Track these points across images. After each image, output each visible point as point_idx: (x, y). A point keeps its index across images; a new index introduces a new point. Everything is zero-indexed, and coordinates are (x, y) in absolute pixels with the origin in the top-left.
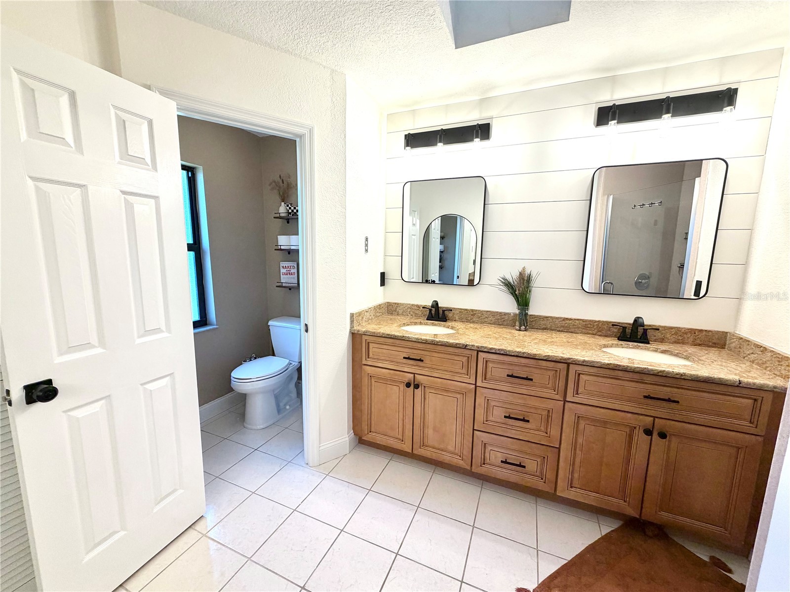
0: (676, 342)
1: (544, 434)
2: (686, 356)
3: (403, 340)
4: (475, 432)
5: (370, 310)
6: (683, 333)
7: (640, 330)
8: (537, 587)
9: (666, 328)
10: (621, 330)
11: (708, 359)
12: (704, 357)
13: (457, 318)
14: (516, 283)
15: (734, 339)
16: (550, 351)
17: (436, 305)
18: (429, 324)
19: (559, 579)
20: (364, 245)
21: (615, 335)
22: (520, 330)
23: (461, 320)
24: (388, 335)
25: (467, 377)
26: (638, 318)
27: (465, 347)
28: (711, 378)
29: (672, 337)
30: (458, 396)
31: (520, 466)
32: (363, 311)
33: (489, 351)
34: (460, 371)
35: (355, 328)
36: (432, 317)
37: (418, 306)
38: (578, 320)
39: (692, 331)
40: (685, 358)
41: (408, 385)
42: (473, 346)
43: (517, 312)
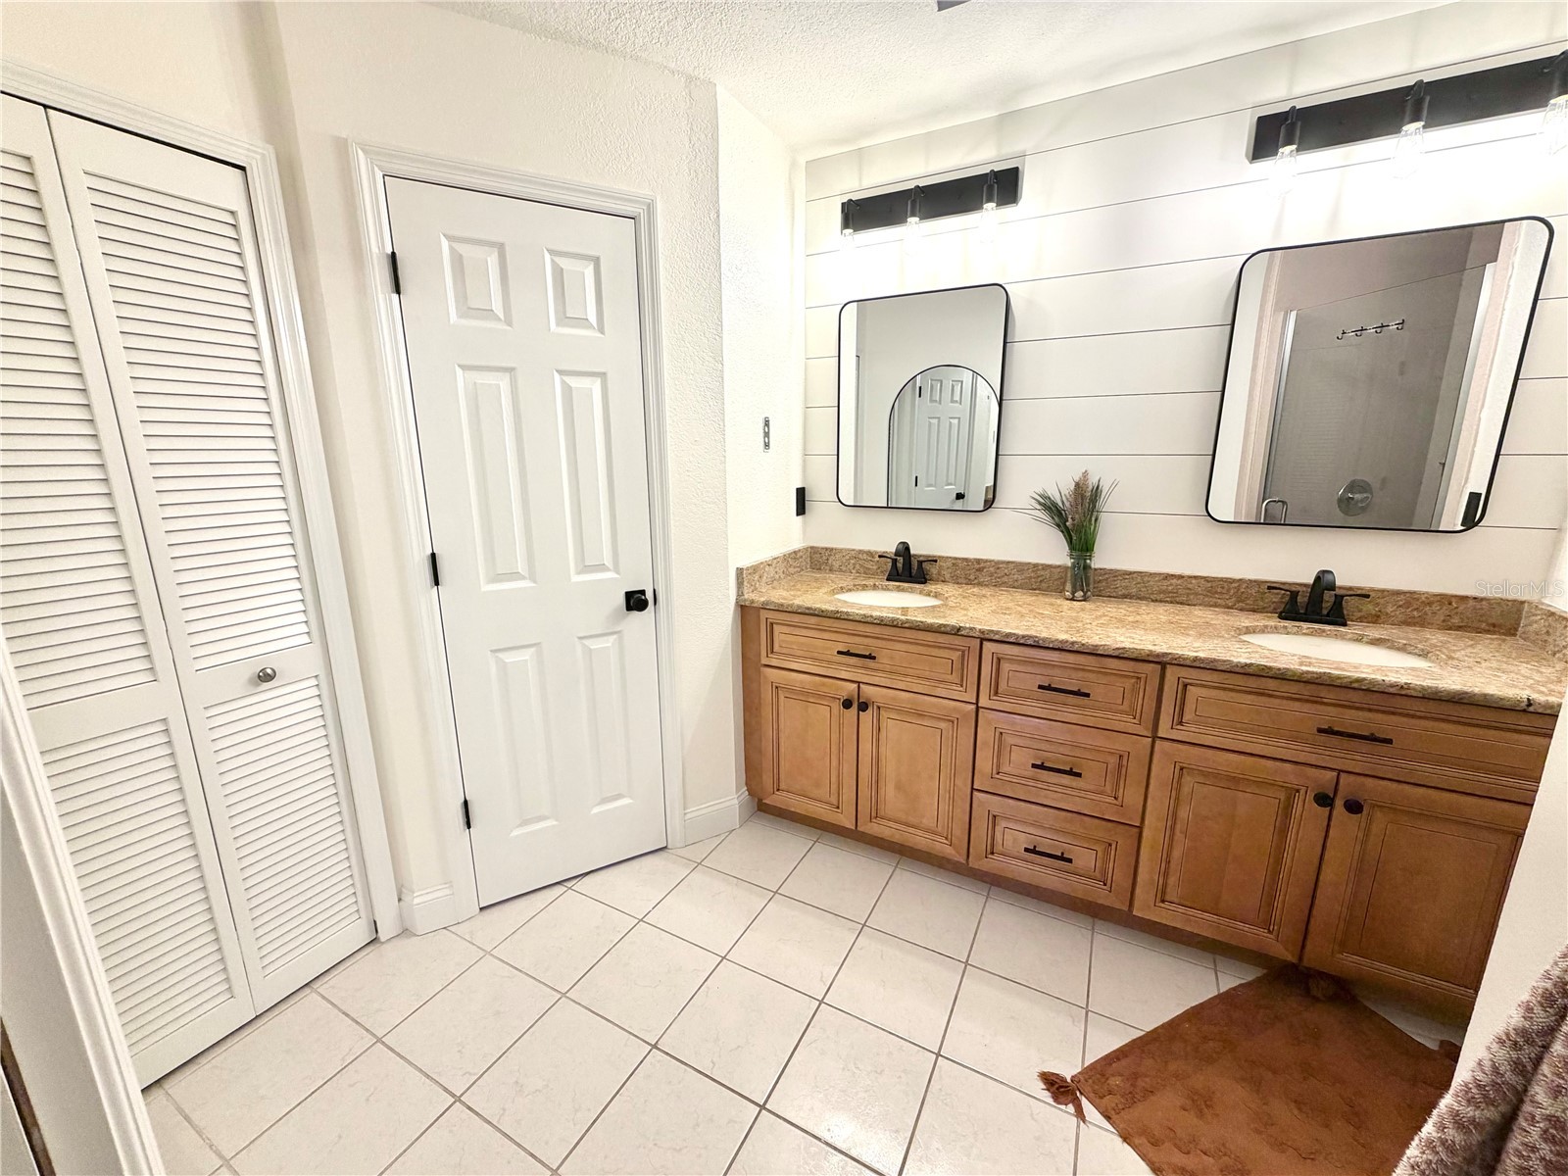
0: (1407, 622)
1: (1111, 800)
2: (1423, 650)
3: (837, 618)
4: (975, 793)
5: (775, 561)
6: (1423, 602)
7: (1329, 597)
8: (1079, 1073)
9: (1386, 593)
10: (1287, 599)
11: (1470, 657)
12: (1463, 652)
13: (947, 576)
14: (1067, 504)
15: (1536, 615)
16: (1129, 640)
17: (904, 550)
18: (891, 588)
19: (1124, 1062)
20: (762, 435)
21: (1275, 609)
22: (1072, 599)
23: (956, 581)
24: (808, 608)
25: (961, 689)
26: (1324, 572)
27: (957, 631)
28: (1466, 693)
29: (1398, 613)
30: (943, 725)
31: (1062, 858)
32: (762, 563)
33: (1005, 640)
34: (949, 678)
35: (746, 596)
36: (898, 575)
37: (870, 553)
38: (1195, 577)
39: (1445, 600)
40: (1420, 655)
41: (847, 704)
42: (971, 629)
43: (1069, 562)
